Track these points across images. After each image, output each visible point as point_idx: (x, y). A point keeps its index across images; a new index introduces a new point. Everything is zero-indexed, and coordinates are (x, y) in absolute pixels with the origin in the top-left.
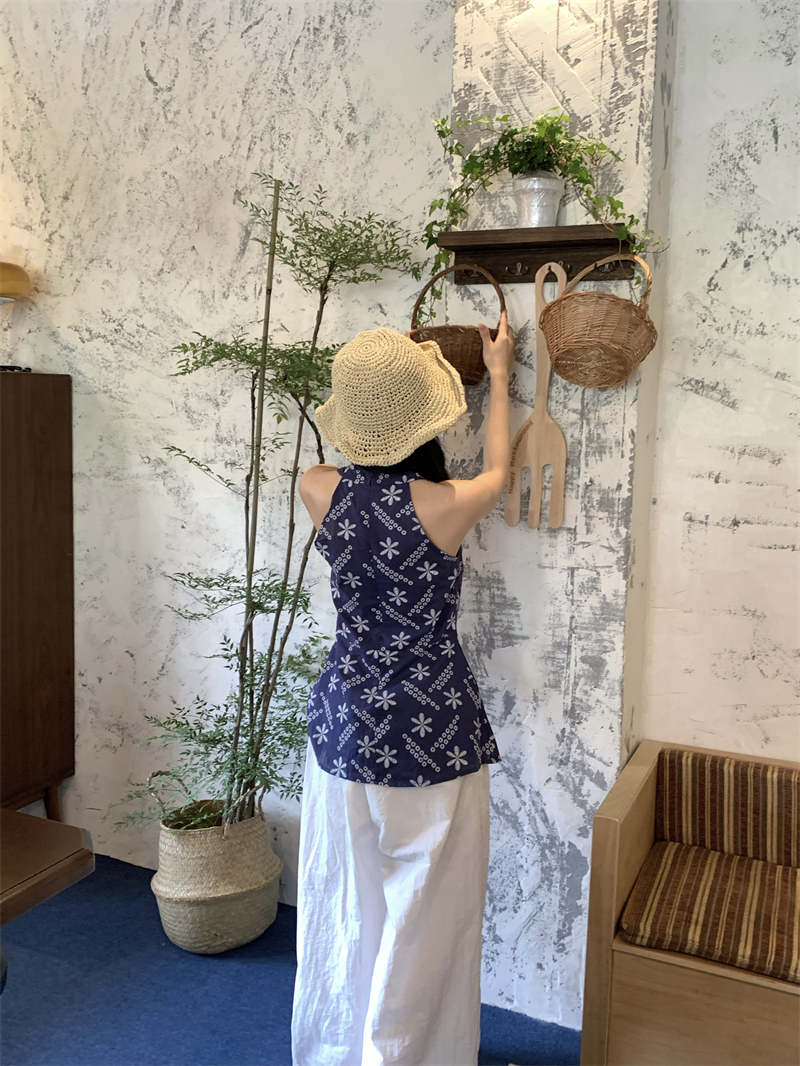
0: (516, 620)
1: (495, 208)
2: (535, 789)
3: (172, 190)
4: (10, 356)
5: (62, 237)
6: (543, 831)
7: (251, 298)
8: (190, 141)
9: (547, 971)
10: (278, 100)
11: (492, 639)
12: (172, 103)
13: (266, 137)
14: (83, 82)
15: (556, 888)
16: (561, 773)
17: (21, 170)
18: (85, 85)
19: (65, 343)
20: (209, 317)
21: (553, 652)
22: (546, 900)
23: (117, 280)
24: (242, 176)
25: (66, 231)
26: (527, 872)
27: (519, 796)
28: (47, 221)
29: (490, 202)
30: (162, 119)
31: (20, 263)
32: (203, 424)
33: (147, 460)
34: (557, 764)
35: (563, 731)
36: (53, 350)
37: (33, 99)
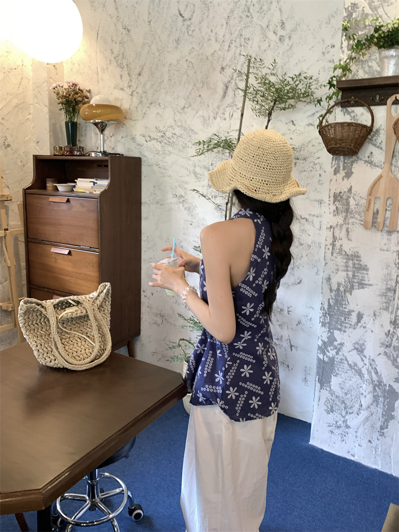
0: (366, 276)
1: (365, 67)
2: (372, 357)
3: (190, 68)
4: (113, 149)
5: (138, 93)
6: (375, 378)
7: (228, 119)
8: (199, 44)
9: (374, 444)
10: (244, 21)
11: (353, 285)
12: (191, 26)
13: (238, 40)
14: (148, 19)
15: (381, 405)
16: (386, 351)
17: (119, 62)
18: (149, 20)
19: (138, 143)
20: (206, 128)
21: (386, 293)
22: (375, 411)
23: (163, 112)
24: (225, 60)
25: (140, 90)
26: (365, 396)
27: (363, 360)
28: (131, 86)
29: (362, 64)
30: (186, 34)
31: (118, 105)
32: (202, 179)
33: (175, 196)
34: (385, 347)
35: (389, 331)
36: (133, 146)
37: (125, 29)
